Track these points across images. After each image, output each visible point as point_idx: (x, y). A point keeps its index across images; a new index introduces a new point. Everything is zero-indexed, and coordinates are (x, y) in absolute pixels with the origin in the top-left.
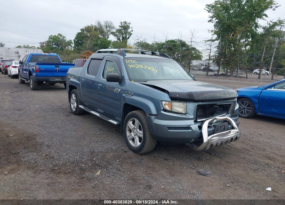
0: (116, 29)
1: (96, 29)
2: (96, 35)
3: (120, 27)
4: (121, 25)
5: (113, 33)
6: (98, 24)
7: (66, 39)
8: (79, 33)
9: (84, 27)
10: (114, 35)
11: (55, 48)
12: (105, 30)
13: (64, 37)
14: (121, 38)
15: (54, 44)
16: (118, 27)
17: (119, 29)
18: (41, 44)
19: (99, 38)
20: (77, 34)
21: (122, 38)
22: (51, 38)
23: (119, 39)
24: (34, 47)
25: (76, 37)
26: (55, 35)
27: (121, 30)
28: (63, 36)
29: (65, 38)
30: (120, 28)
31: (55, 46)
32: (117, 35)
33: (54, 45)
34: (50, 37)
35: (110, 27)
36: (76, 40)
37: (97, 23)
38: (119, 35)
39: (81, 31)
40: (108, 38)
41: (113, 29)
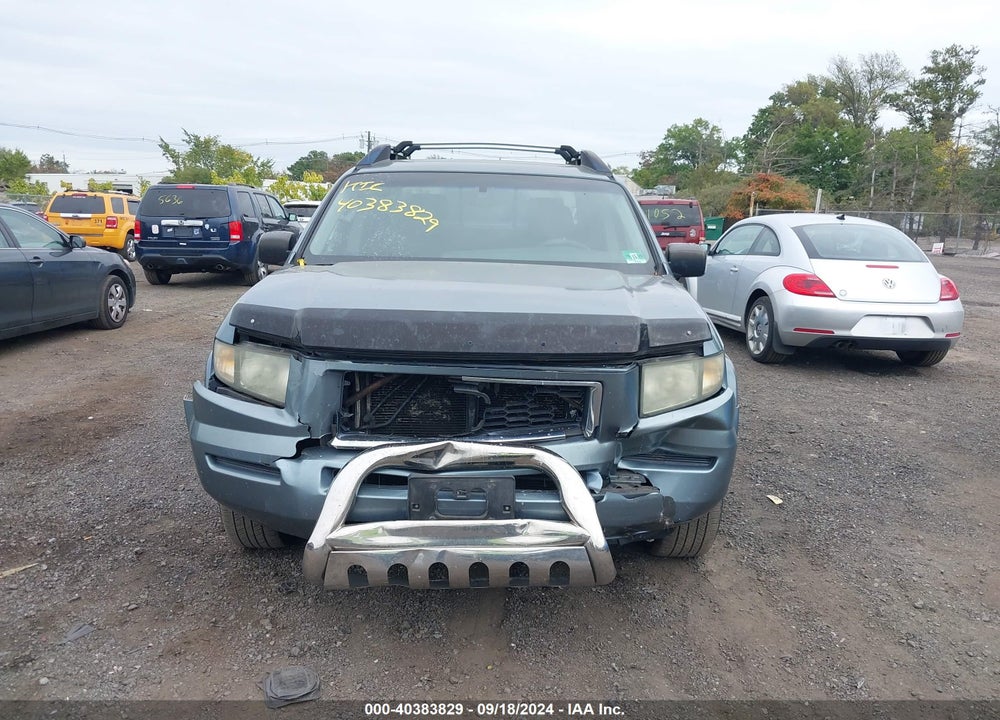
0: (912, 81)
1: (830, 91)
2: (825, 110)
3: (929, 70)
4: (931, 65)
5: (894, 101)
6: (839, 69)
7: (721, 135)
8: (763, 112)
9: (783, 89)
10: (897, 105)
11: (683, 167)
12: (866, 91)
13: (715, 129)
14: (927, 116)
15: (680, 153)
16: (918, 75)
17: (922, 81)
18: (644, 158)
19: (834, 124)
20: (756, 114)
21: (930, 116)
22: (673, 137)
23: (917, 121)
24: (624, 169)
25: (753, 124)
26: (687, 126)
27: (929, 84)
28: (711, 126)
29: (718, 131)
30: (928, 76)
31: (682, 161)
32: (908, 104)
33: (680, 158)
34: (669, 131)
35: (885, 75)
36: (753, 137)
37: (835, 67)
38: (917, 104)
39: (771, 103)
40: (873, 119)
41: (900, 84)
